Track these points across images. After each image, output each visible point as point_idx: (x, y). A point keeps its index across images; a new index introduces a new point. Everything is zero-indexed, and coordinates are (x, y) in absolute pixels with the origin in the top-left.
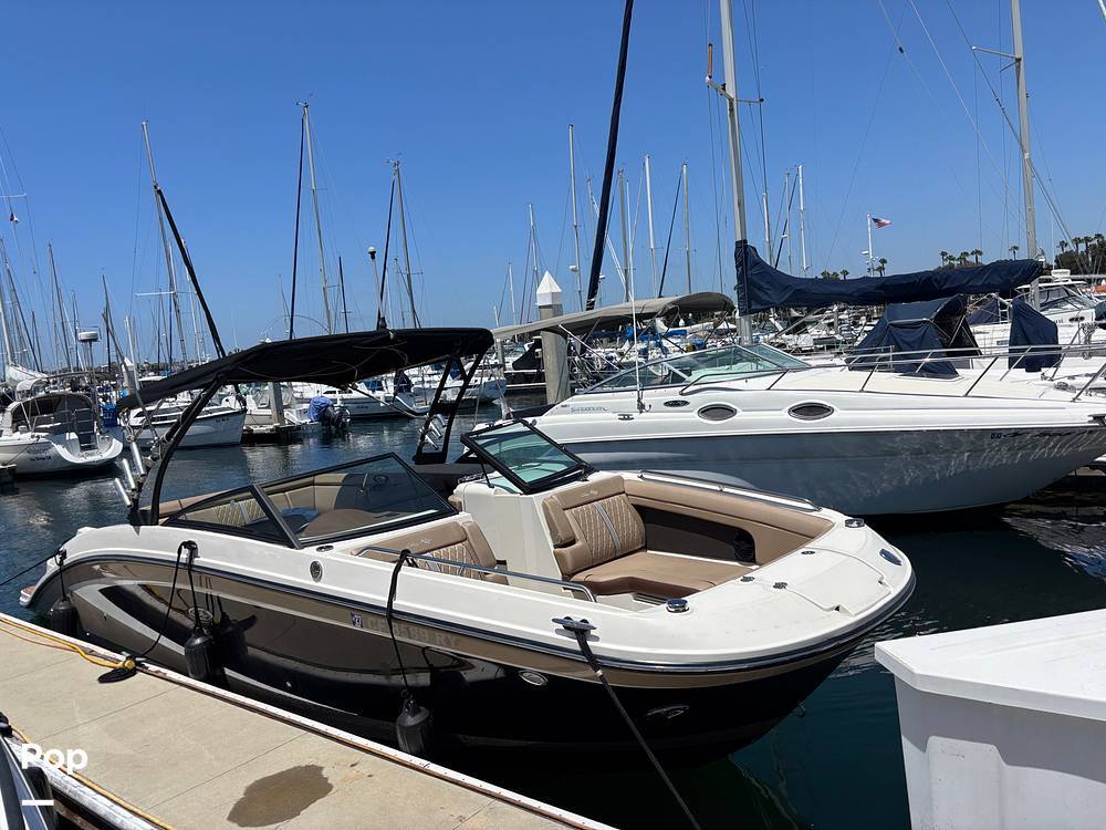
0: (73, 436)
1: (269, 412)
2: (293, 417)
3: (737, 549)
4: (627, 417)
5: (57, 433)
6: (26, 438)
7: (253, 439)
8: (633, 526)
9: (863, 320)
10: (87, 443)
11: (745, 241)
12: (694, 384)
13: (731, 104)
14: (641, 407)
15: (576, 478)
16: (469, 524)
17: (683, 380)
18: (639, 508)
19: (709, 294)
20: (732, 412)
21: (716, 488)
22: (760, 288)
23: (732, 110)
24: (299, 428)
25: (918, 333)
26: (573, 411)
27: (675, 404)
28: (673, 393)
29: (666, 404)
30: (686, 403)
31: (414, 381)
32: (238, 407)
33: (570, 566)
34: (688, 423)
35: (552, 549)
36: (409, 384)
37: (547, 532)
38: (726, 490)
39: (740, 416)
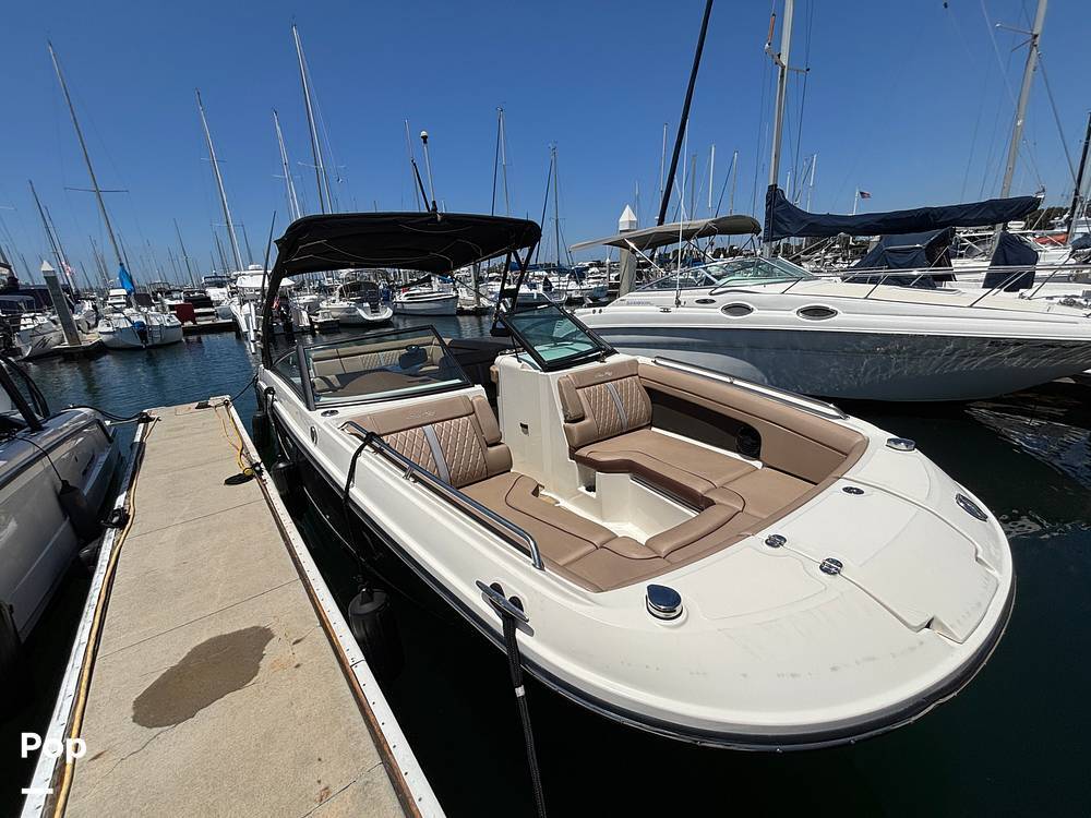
0: (367, 305)
1: (472, 298)
2: (485, 302)
3: (740, 441)
4: (666, 310)
5: (359, 302)
6: (345, 305)
7: (462, 312)
8: (642, 405)
9: (840, 260)
10: (375, 309)
11: (776, 185)
12: (720, 286)
13: (783, 70)
14: (678, 303)
15: (596, 358)
16: (478, 399)
17: (714, 283)
18: (649, 390)
19: (744, 217)
20: (749, 310)
21: (728, 380)
22: (783, 222)
23: (782, 76)
24: (488, 308)
25: (909, 258)
26: (628, 304)
27: (705, 301)
28: (704, 293)
29: (697, 301)
30: (713, 301)
31: (554, 285)
32: (454, 294)
33: (576, 441)
34: (714, 317)
35: (563, 423)
36: (551, 287)
37: (559, 407)
38: (736, 382)
39: (756, 313)
